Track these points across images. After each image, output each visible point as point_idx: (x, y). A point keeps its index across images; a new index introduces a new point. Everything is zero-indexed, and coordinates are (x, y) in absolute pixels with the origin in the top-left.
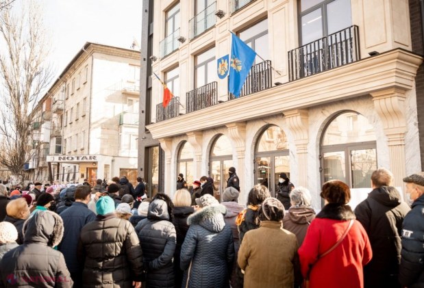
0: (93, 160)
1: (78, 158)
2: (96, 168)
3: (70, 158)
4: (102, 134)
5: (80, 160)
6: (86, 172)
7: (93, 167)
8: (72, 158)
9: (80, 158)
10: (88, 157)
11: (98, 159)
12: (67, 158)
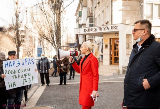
0: (114, 30)
1: (100, 29)
2: (118, 39)
3: (94, 30)
4: (123, 6)
5: (103, 31)
6: (109, 42)
7: (116, 37)
8: (96, 30)
9: (103, 29)
10: (110, 27)
11: (120, 29)
12: (91, 30)
